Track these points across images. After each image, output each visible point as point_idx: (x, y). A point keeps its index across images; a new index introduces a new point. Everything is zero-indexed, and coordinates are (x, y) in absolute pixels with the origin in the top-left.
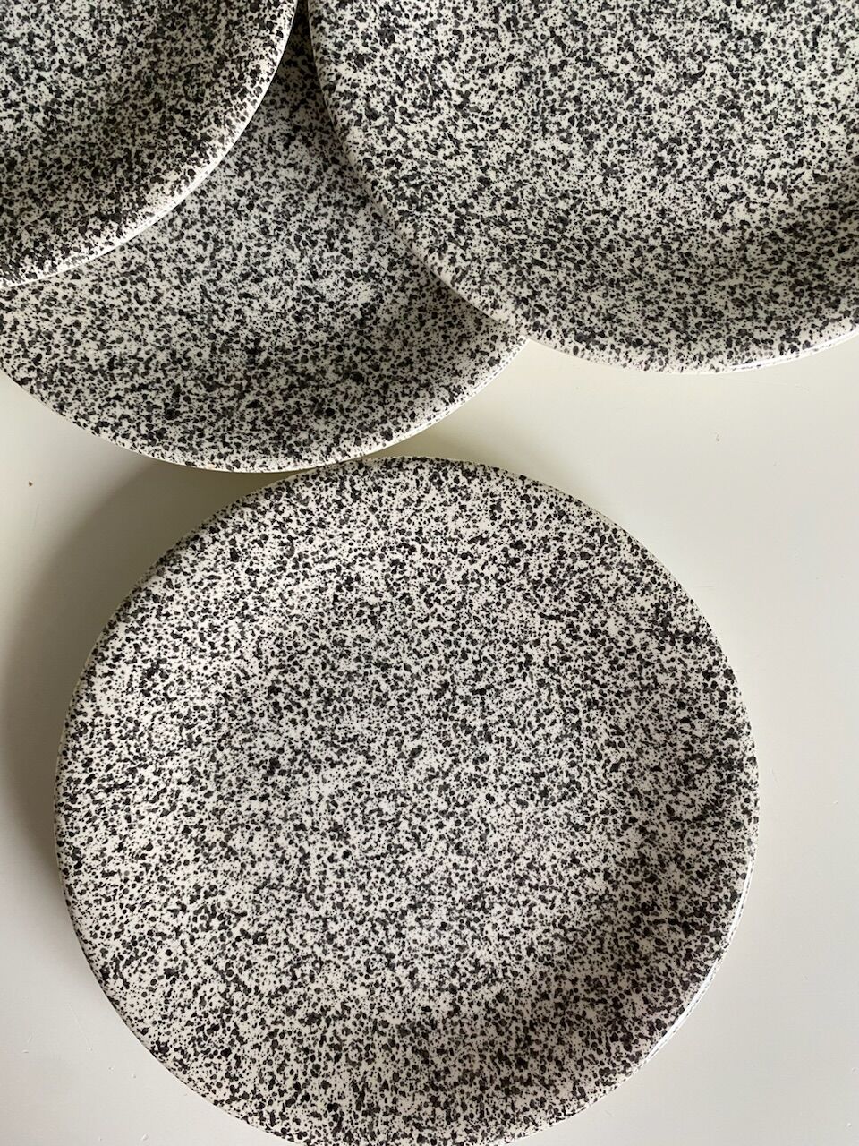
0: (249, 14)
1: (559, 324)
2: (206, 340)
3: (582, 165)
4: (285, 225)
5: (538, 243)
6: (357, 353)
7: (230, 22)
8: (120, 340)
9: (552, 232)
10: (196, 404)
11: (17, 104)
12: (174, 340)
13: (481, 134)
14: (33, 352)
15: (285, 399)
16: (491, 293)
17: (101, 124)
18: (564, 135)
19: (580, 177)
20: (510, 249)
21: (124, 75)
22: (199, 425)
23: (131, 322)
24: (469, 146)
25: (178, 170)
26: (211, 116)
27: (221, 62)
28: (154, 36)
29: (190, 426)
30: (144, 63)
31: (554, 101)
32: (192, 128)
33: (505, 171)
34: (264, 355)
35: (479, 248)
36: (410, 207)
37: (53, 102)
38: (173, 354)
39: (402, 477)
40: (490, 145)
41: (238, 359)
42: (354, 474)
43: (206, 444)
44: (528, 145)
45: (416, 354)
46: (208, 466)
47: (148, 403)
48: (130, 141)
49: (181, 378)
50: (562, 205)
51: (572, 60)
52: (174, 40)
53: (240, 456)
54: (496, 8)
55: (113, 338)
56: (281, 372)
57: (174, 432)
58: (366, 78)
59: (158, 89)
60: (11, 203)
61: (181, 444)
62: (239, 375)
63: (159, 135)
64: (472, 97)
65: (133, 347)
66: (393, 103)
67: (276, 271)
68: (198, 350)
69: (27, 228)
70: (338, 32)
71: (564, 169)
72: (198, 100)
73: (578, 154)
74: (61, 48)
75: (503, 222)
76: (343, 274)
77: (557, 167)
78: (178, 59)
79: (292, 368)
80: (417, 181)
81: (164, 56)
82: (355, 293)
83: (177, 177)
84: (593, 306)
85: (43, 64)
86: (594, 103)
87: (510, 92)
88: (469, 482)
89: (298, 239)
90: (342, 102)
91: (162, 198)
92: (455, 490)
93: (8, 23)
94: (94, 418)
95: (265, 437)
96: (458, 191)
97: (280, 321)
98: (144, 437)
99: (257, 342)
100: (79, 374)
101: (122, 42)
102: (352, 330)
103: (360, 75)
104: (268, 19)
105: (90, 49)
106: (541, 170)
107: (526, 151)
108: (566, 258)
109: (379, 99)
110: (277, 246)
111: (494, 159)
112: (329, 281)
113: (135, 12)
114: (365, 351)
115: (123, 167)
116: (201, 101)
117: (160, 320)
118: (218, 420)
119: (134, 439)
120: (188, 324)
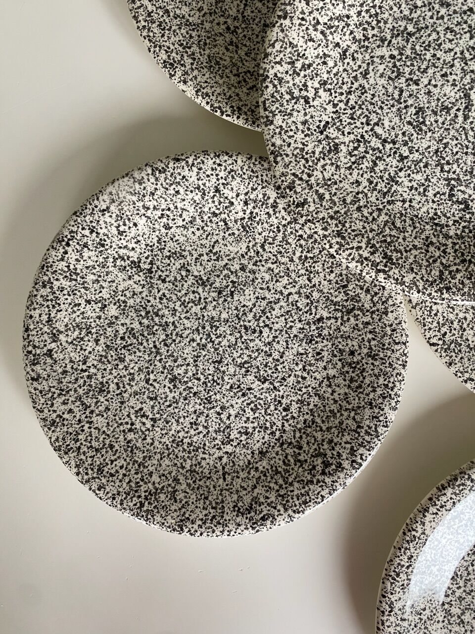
14: (443, 330)
100: (464, 348)
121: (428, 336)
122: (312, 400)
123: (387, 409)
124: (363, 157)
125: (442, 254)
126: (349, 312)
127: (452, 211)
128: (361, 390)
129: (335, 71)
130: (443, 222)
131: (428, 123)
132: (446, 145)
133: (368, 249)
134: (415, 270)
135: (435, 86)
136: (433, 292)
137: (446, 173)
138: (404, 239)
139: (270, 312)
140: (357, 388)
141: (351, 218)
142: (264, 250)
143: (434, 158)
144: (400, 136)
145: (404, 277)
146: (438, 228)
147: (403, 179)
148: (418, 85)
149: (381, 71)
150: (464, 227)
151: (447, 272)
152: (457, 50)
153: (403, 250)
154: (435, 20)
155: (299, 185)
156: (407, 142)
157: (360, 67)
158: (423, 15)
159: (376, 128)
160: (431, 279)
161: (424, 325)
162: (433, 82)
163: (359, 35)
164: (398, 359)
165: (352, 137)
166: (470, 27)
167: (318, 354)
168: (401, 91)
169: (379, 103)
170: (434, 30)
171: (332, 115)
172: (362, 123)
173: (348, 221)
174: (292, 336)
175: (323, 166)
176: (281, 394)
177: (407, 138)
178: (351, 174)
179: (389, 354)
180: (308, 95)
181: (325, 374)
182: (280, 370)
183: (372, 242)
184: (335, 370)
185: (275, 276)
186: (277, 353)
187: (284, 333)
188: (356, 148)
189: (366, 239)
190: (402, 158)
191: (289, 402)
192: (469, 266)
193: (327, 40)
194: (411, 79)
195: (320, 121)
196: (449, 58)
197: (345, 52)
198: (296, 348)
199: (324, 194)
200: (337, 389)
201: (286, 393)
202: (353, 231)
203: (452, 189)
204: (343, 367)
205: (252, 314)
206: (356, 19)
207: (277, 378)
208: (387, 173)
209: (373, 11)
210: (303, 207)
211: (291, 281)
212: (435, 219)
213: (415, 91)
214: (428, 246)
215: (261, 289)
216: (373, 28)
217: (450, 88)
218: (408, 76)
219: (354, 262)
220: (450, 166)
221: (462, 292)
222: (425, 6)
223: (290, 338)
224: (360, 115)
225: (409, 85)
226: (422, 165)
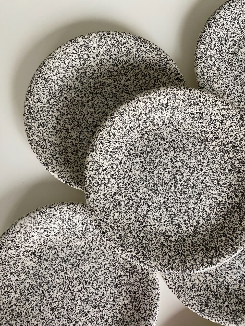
2: (215, 283)
4: (241, 257)
8: (195, 279)
10: (213, 303)
11: (187, 224)
12: (207, 282)
14: (175, 281)
15: (235, 306)
17: (208, 235)
21: (215, 223)
22: (213, 310)
25: (229, 255)
26: (239, 243)
28: (225, 215)
29: (211, 309)
30: (221, 221)
32: (234, 245)
34: (230, 291)
37: (196, 225)
38: (207, 286)
41: (223, 290)
43: (215, 316)
46: (214, 321)
47: (201, 300)
48: (216, 243)
49: (209, 294)
52: (230, 218)
53: (223, 321)
55: (193, 279)
56: (234, 297)
57: (207, 311)
59: (224, 230)
60: (184, 253)
61: (208, 315)
62: (223, 295)
63: (224, 244)
65: (198, 282)
67: (236, 268)
68: (213, 285)
69: (188, 261)
72: (236, 238)
74: (201, 212)
78: (231, 224)
79: (237, 296)
81: (227, 221)
83: (228, 257)
85: (196, 215)
93: (189, 204)
94: (187, 303)
95: (230, 318)
97: (235, 282)
98: (199, 310)
99: (228, 286)
100: (185, 289)
101: (216, 214)
105: (208, 214)
110: (238, 262)
113: (221, 207)
115: (214, 250)
116: (237, 238)
117: (204, 275)
118: (218, 309)
119: (196, 311)
120: (211, 277)
121: (168, 284)
122: (118, 316)
123: (151, 321)
124: (132, 207)
125: (169, 251)
126: (132, 273)
127: (173, 229)
128: (140, 312)
129: (117, 169)
130: (169, 234)
131: (159, 190)
132: (168, 199)
133: (135, 251)
134: (157, 260)
135: (161, 174)
136: (165, 270)
137: (169, 212)
138: (152, 245)
139: (97, 273)
140: (138, 310)
141: (127, 237)
142: (93, 244)
143: (163, 205)
144: (147, 196)
145: (152, 264)
146: (167, 238)
147: (150, 215)
148: (153, 174)
149: (137, 168)
150: (179, 236)
151: (171, 260)
152: (169, 158)
153: (151, 250)
154: (159, 146)
155: (103, 224)
156: (150, 198)
157: (128, 167)
158: (154, 144)
159: (137, 193)
160: (164, 264)
161: (166, 279)
162: (160, 172)
163: (127, 154)
164: (155, 297)
165: (126, 198)
166: (174, 148)
167: (120, 293)
168: (146, 177)
169: (137, 182)
170: (159, 150)
171: (117, 189)
172: (130, 191)
173: (126, 239)
174: (107, 284)
175: (113, 214)
176: (103, 313)
177: (150, 197)
178: (126, 215)
179: (151, 294)
180: (106, 182)
181: (124, 303)
182: (102, 302)
183: (137, 248)
184: (128, 301)
185: (98, 256)
186: (101, 293)
187: (103, 283)
188: (128, 203)
189: (134, 247)
190: (149, 206)
191: (107, 317)
192: (181, 256)
193: (113, 158)
194: (150, 171)
195: (111, 193)
196: (166, 161)
197: (121, 161)
198: (109, 290)
199: (114, 227)
200: (129, 310)
201: (106, 313)
202: (128, 243)
203: (172, 219)
204: (131, 299)
205: (88, 275)
206: (125, 147)
207: (101, 306)
208: (143, 213)
209: (132, 143)
210: (105, 234)
211: (106, 258)
212: (165, 233)
213: (152, 177)
214: (162, 247)
215: (92, 262)
216: (133, 150)
217: (167, 175)
218: (149, 170)
219: (129, 258)
220: (170, 209)
221: (178, 269)
222: (154, 140)
223: (106, 285)
224: (129, 188)
225: (150, 174)
226: (158, 208)
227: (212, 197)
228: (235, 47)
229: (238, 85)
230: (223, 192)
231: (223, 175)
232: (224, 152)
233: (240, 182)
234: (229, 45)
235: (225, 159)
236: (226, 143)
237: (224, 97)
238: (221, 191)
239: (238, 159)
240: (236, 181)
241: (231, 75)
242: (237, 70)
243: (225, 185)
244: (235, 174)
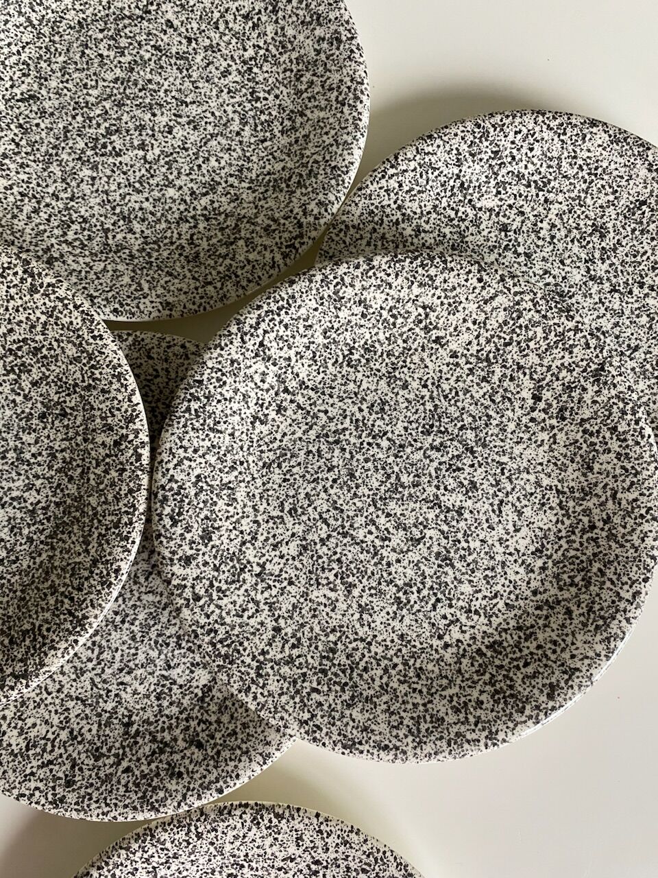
0: (113, 530)
1: (330, 737)
2: (94, 718)
3: (344, 607)
4: (147, 633)
5: (315, 673)
6: (199, 724)
7: (100, 534)
8: (34, 725)
9: (325, 662)
10: (87, 773)
12: (72, 721)
13: (274, 592)
15: (149, 764)
16: (282, 718)
17: (16, 601)
18: (332, 586)
19: (344, 615)
20: (295, 682)
21: (31, 564)
22: (89, 790)
23: (42, 710)
24: (266, 603)
25: (67, 641)
26: (88, 601)
27: (95, 562)
28: (50, 537)
29: (82, 792)
30: (44, 556)
31: (324, 562)
32: (76, 610)
33: (291, 618)
34: (135, 727)
35: (273, 686)
36: (225, 662)
38: (71, 732)
39: (231, 821)
40: (281, 599)
41: (117, 732)
42: (197, 821)
43: (94, 806)
44: (307, 595)
45: (239, 727)
46: (94, 819)
47: (54, 776)
48: (35, 616)
49: (76, 751)
50: (332, 638)
51: (335, 534)
52: (64, 542)
53: (117, 813)
54: (282, 502)
55: (29, 725)
56: (146, 740)
57: (72, 798)
58: (192, 572)
59: (53, 577)
61: (76, 807)
62: (117, 745)
63: (54, 614)
64: (268, 566)
65: (43, 729)
66: (212, 585)
67: (142, 665)
68: (89, 726)
70: (172, 543)
71: (333, 610)
72: (80, 590)
73: (342, 598)
75: (290, 661)
76: (188, 665)
77: (328, 609)
78: (66, 556)
79: (154, 737)
80: (229, 642)
81: (57, 553)
82: (197, 678)
83: (66, 645)
84: (354, 721)
86: (351, 562)
87: (294, 558)
88: (279, 822)
89: (156, 642)
90: (176, 592)
91: (56, 660)
92: (269, 828)
94: (16, 792)
95: (134, 797)
96: (258, 642)
97: (146, 700)
98: (51, 803)
99: (130, 717)
101: (30, 540)
102: (195, 705)
103: (188, 571)
104: (125, 534)
105: (8, 546)
106: (317, 613)
107: (306, 600)
108: (335, 682)
109: (201, 585)
110: (143, 648)
111: (284, 610)
112: (179, 670)
113: (38, 520)
114: (204, 723)
115: (30, 637)
116: (82, 590)
117: (62, 705)
118: (102, 785)
119: (43, 805)
120: (82, 707)
227: (12, 499)
228: (29, 80)
229: (55, 181)
230: (37, 477)
231: (29, 433)
232: (17, 371)
233: (71, 439)
234: (11, 79)
235: (23, 390)
236: (14, 347)
237: (16, 221)
238: (31, 477)
239: (53, 381)
240: (62, 440)
241: (32, 158)
242: (46, 141)
243: (39, 458)
244: (57, 422)
